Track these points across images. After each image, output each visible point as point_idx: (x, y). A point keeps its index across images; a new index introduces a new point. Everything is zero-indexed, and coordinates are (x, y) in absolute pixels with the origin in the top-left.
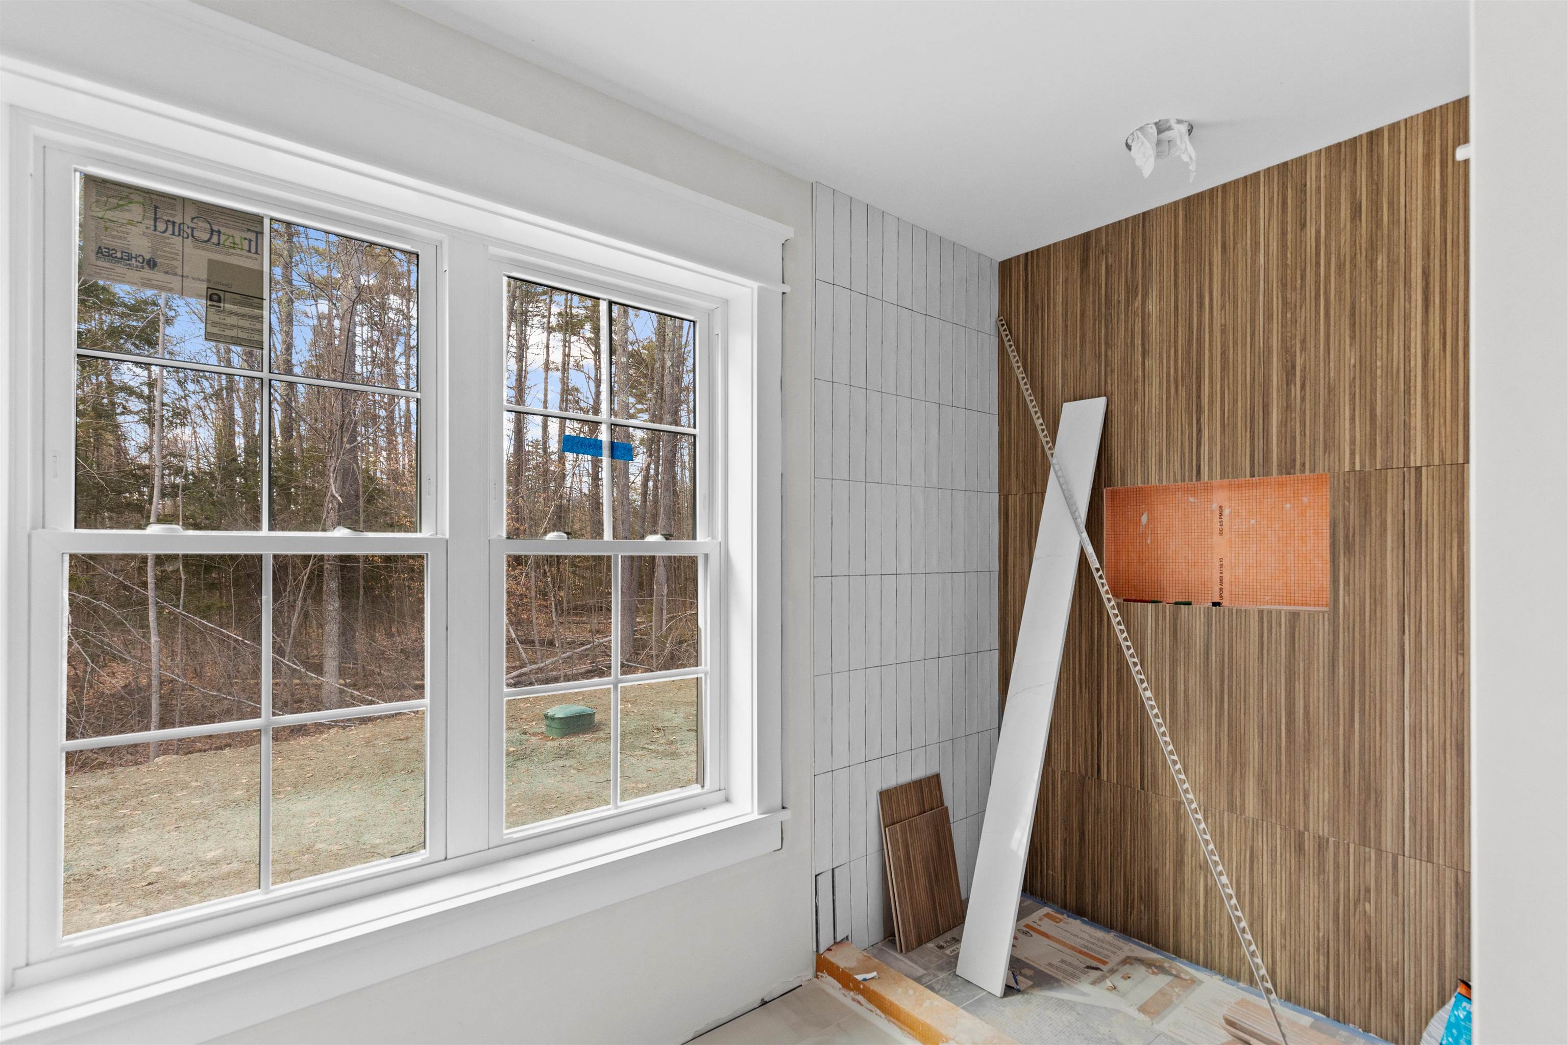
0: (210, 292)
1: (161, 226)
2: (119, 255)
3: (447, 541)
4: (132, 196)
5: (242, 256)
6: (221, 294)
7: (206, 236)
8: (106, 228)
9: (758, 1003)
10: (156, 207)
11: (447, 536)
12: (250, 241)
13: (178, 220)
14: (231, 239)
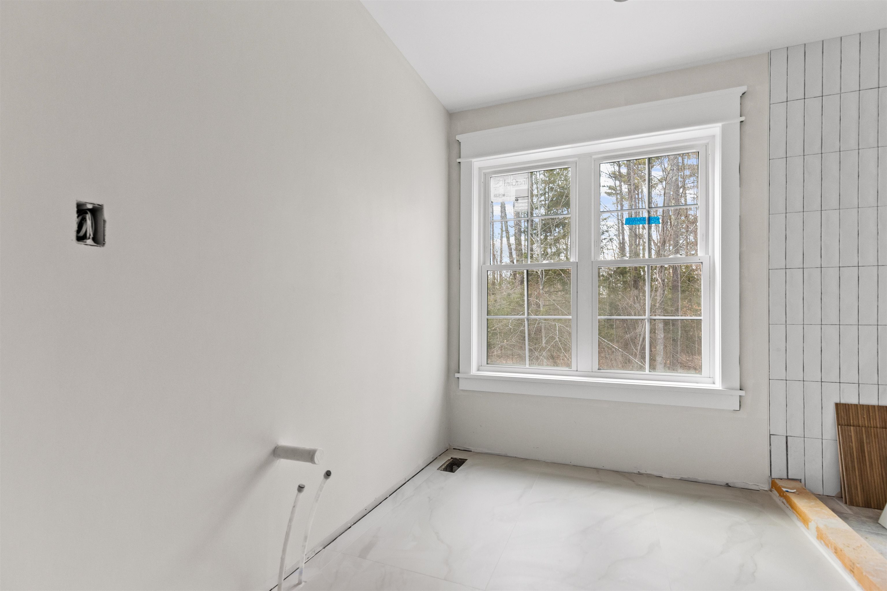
0: (516, 198)
1: (506, 184)
2: (498, 195)
3: (577, 262)
4: (500, 179)
5: (523, 186)
6: (518, 198)
7: (515, 184)
8: (496, 189)
9: (724, 484)
10: (505, 180)
11: (577, 261)
12: (525, 181)
13: (509, 182)
14: (520, 182)
